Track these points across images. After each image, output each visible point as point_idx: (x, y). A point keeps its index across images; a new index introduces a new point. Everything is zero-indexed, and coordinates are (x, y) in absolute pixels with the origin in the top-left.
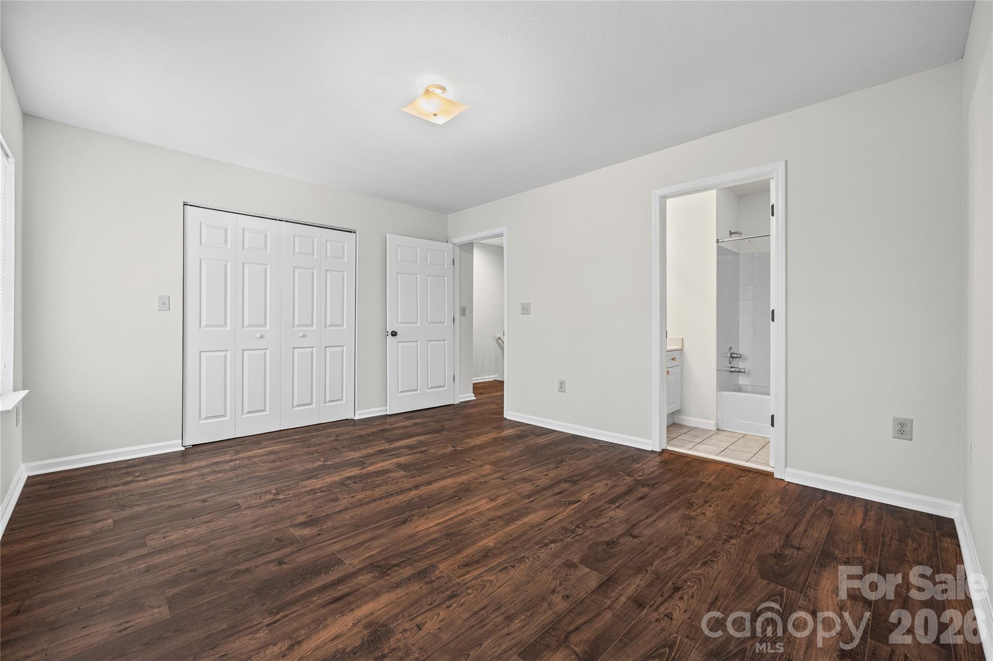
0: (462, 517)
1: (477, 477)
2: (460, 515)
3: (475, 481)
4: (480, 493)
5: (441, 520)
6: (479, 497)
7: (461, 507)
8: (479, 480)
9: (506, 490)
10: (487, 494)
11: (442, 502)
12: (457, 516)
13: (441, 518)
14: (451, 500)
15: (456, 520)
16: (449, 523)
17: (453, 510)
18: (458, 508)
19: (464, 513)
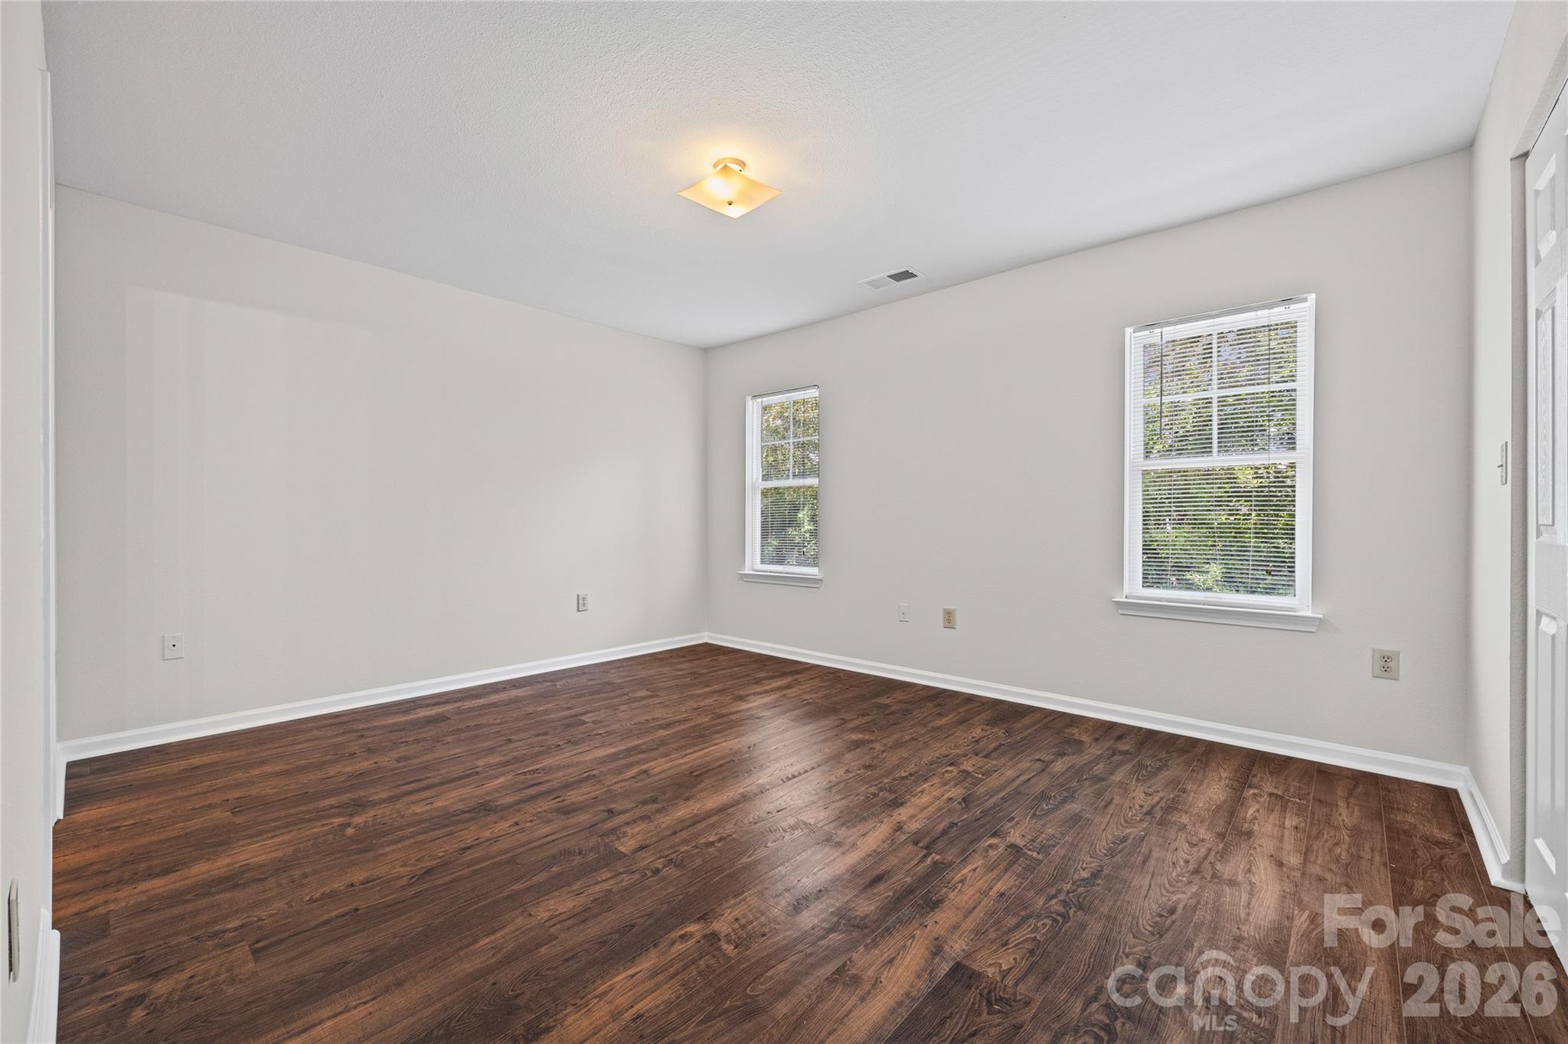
0: (688, 751)
1: (658, 816)
2: (691, 753)
3: (665, 804)
4: (660, 782)
5: (713, 748)
6: (663, 776)
7: (689, 761)
8: (655, 806)
9: (615, 789)
10: (650, 780)
11: (717, 768)
12: (695, 752)
13: (714, 750)
14: (704, 770)
15: (696, 749)
16: (704, 746)
17: (699, 758)
18: (694, 760)
19: (686, 755)
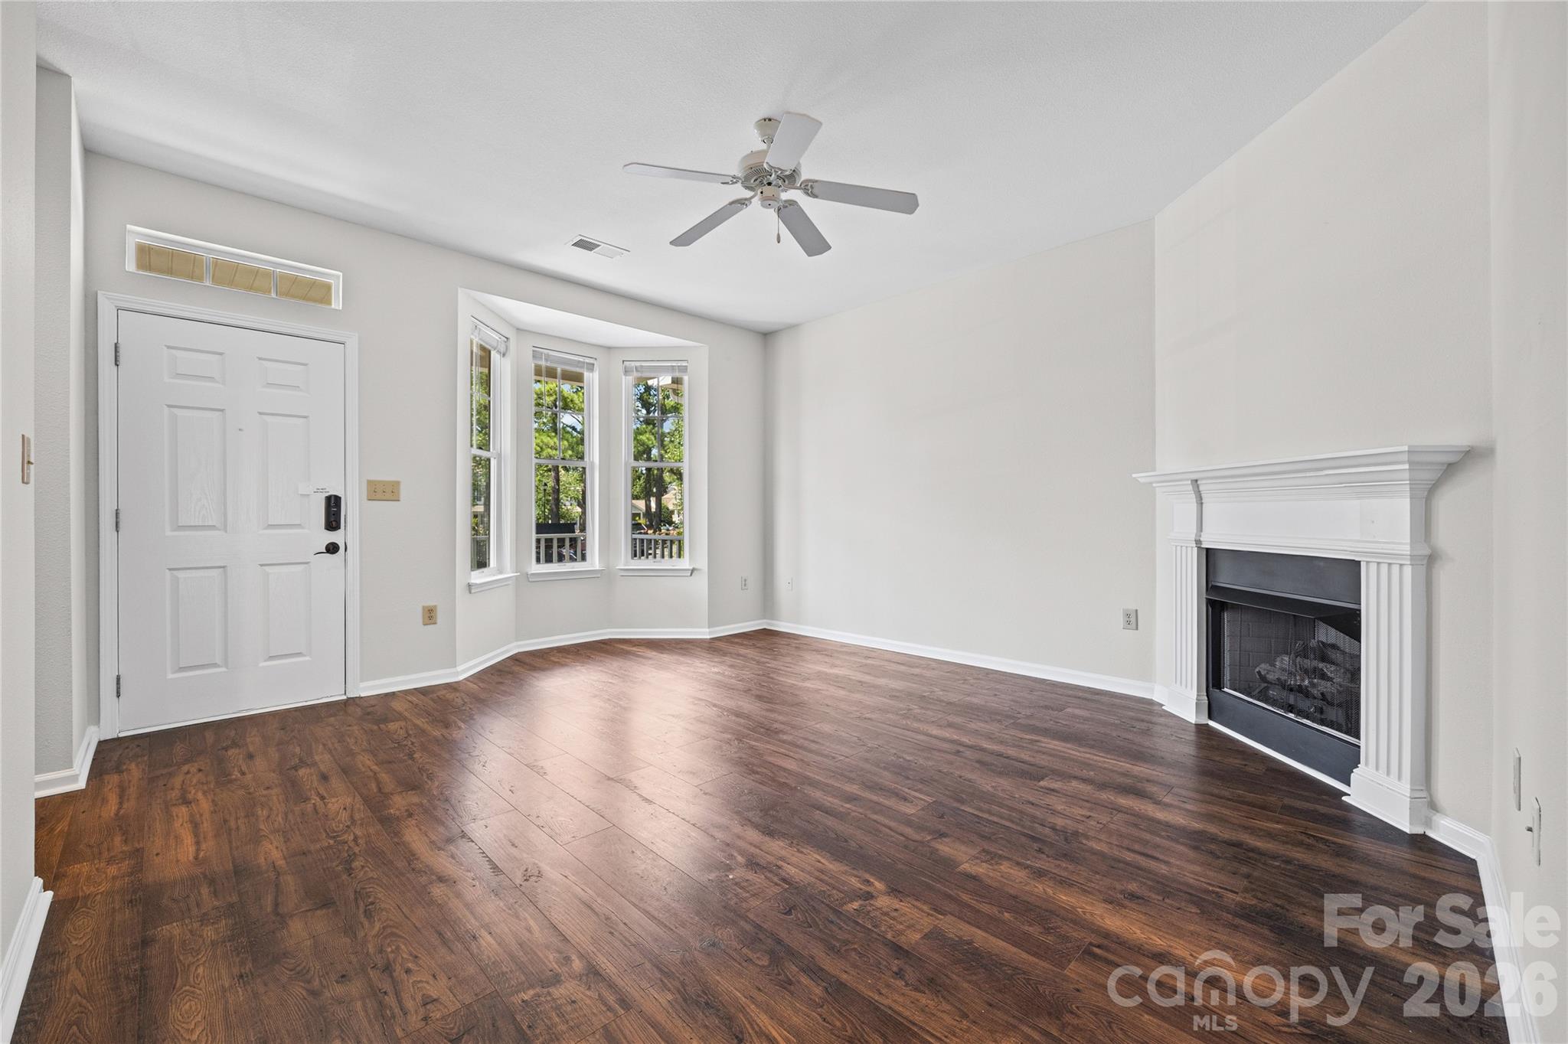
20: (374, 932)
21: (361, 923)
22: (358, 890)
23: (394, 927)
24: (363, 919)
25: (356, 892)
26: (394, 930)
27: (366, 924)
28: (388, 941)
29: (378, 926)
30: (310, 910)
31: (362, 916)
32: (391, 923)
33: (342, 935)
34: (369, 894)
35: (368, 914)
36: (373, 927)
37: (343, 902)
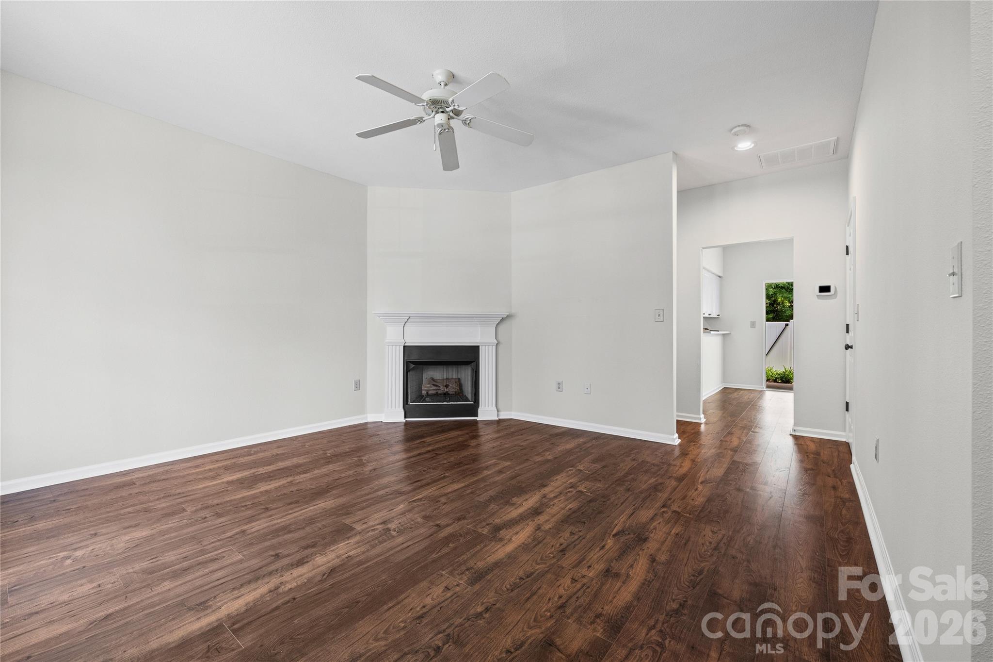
20: (708, 563)
21: (708, 571)
22: (692, 588)
23: (697, 559)
24: (705, 573)
25: (694, 588)
26: (699, 558)
27: (706, 569)
28: (706, 556)
29: (703, 565)
30: (724, 597)
31: (704, 574)
32: (696, 561)
33: (720, 573)
34: (690, 582)
35: (700, 572)
36: (705, 565)
37: (705, 588)
